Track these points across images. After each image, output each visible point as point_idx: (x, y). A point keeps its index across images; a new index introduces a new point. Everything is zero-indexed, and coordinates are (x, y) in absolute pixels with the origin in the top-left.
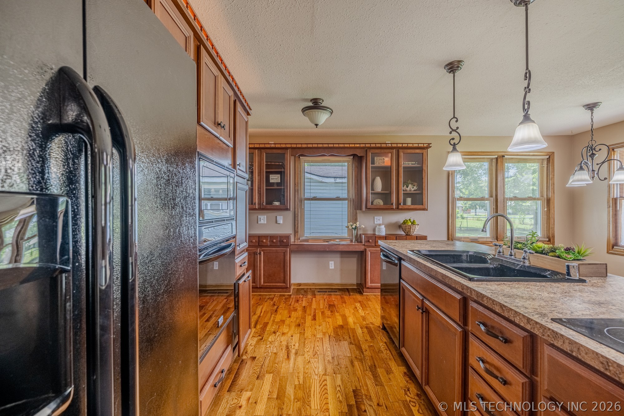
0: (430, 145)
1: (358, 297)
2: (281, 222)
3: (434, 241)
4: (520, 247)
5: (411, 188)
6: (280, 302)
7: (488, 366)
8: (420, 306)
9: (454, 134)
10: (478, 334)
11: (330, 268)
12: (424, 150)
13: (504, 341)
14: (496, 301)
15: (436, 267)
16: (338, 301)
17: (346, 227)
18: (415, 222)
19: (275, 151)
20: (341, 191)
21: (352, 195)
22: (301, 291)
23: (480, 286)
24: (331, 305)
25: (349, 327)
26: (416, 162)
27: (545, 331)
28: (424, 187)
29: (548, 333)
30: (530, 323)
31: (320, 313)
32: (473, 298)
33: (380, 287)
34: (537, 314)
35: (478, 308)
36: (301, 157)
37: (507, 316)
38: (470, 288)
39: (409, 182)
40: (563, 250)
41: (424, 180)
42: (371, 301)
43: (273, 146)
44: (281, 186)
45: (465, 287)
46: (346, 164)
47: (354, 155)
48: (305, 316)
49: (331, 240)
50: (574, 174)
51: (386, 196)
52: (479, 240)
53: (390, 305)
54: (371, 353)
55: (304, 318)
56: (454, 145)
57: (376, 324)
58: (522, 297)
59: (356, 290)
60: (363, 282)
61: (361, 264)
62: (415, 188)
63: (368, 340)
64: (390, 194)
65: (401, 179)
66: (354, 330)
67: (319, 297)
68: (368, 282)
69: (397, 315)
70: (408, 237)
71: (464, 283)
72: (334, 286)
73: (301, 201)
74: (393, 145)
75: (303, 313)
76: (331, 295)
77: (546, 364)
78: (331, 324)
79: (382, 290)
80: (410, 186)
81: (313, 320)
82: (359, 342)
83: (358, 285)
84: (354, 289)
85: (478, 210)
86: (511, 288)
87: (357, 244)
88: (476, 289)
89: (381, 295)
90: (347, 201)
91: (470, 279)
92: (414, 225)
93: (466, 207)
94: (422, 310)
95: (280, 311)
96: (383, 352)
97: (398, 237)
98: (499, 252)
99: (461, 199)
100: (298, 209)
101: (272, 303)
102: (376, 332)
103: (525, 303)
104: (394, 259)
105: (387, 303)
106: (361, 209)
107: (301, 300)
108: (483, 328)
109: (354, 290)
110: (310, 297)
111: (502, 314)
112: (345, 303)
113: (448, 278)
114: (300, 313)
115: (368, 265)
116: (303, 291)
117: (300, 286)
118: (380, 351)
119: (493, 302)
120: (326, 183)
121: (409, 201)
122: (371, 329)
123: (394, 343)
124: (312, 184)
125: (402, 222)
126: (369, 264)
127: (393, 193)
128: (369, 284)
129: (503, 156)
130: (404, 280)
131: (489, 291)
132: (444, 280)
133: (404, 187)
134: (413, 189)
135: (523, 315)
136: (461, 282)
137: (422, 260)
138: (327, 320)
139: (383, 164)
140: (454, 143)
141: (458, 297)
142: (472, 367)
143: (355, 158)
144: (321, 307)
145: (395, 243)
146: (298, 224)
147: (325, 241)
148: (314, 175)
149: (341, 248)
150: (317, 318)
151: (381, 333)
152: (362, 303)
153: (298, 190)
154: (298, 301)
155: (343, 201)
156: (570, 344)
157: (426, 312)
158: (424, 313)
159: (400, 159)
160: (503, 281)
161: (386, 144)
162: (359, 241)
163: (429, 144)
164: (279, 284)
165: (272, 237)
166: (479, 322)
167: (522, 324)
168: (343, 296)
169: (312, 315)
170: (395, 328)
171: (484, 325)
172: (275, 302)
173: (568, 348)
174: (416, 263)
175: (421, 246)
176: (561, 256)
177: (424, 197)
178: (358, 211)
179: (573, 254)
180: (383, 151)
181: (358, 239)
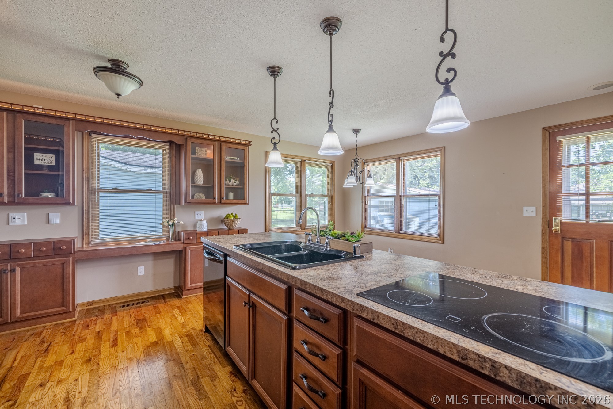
0: (251, 143)
1: (177, 302)
2: (58, 221)
3: (255, 233)
4: (323, 234)
5: (234, 183)
6: (55, 335)
7: (310, 346)
8: (247, 302)
9: (275, 135)
10: (302, 319)
11: (139, 274)
12: (246, 147)
13: (324, 321)
14: (317, 286)
15: (263, 260)
16: (150, 313)
17: (160, 224)
18: (237, 217)
19: (43, 119)
20: (153, 183)
21: (169, 186)
22: (94, 311)
23: (302, 274)
24: (140, 320)
25: (165, 341)
26: (238, 157)
27: (355, 306)
28: (245, 183)
29: (357, 308)
30: (344, 301)
31: (124, 334)
32: (298, 286)
33: (203, 286)
34: (347, 292)
35: (302, 295)
36: (93, 135)
37: (326, 299)
38: (294, 277)
39: (231, 177)
40: (349, 235)
41: (245, 175)
42: (192, 304)
43: (41, 111)
44: (58, 171)
45: (290, 277)
46: (161, 151)
47: (171, 143)
48: (100, 344)
49: (140, 240)
50: (348, 178)
51: (208, 189)
52: (289, 230)
53: (213, 303)
54: (193, 364)
55: (98, 348)
56: (275, 144)
57: (198, 329)
58: (333, 278)
59: (174, 295)
60: (182, 284)
61: (180, 265)
62: (237, 183)
63: (189, 350)
64: (213, 187)
65: (224, 173)
66: (171, 343)
67: (122, 314)
68: (188, 283)
69: (221, 312)
70: (230, 231)
71: (289, 273)
72: (145, 295)
73: (93, 192)
74: (216, 138)
75: (97, 340)
76: (140, 307)
77: (355, 333)
78: (140, 344)
79: (204, 288)
80: (232, 180)
81: (112, 346)
82: (178, 355)
83: (176, 288)
84: (171, 293)
85: (283, 204)
86: (324, 272)
87: (174, 242)
88: (300, 277)
89: (204, 294)
90: (162, 195)
91: (294, 269)
92: (236, 219)
93: (275, 202)
94: (249, 305)
95: (54, 348)
96: (206, 358)
97: (220, 233)
98: (310, 240)
99: (275, 194)
100: (88, 203)
101: (38, 340)
102: (198, 337)
103: (337, 283)
104: (218, 256)
105: (210, 301)
106: (179, 203)
107: (93, 324)
108: (306, 312)
109: (170, 295)
110: (109, 316)
111: (322, 297)
112: (160, 312)
113: (275, 270)
114: (91, 342)
115: (188, 264)
116: (97, 310)
117: (91, 305)
118: (204, 358)
119: (314, 287)
120: (133, 172)
121: (231, 195)
122: (192, 335)
123: (217, 343)
124: (111, 172)
125: (224, 216)
126: (190, 263)
127: (216, 187)
128: (189, 285)
129: (305, 161)
130: (229, 277)
131: (309, 278)
132: (270, 273)
133: (227, 182)
134: (235, 184)
135: (339, 295)
136: (286, 272)
137: (249, 254)
138: (135, 340)
139: (205, 156)
140: (275, 142)
141: (284, 287)
142: (297, 351)
143: (172, 145)
144: (126, 325)
145: (219, 238)
146: (88, 223)
147: (131, 242)
148: (115, 161)
149: (154, 250)
150: (119, 342)
151: (204, 337)
152: (181, 308)
153: (88, 178)
154: (88, 326)
155: (157, 195)
156: (372, 313)
157: (253, 306)
158: (251, 308)
159: (222, 153)
160: (317, 266)
161: (209, 135)
162: (178, 239)
163: (250, 141)
164: (52, 310)
165: (38, 245)
166: (303, 308)
167: (338, 304)
168: (156, 305)
169: (111, 340)
170: (219, 326)
171: (307, 309)
172: (44, 337)
173: (371, 318)
174: (243, 258)
175: (245, 239)
176: (349, 239)
177: (245, 192)
178: (176, 206)
179: (355, 237)
180: (205, 142)
181: (176, 237)
